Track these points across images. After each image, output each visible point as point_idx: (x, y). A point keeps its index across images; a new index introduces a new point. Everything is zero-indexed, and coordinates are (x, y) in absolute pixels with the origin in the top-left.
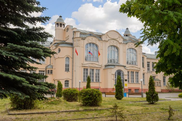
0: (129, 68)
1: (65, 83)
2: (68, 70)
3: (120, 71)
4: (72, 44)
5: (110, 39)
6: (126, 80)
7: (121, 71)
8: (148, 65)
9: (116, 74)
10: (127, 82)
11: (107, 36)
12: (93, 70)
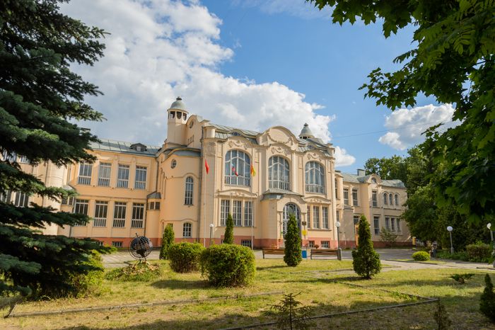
0: (308, 200)
1: (184, 229)
2: (191, 203)
3: (292, 205)
4: (198, 153)
5: (273, 143)
6: (304, 224)
7: (295, 206)
8: (346, 195)
9: (286, 212)
10: (306, 226)
11: (268, 138)
12: (240, 203)
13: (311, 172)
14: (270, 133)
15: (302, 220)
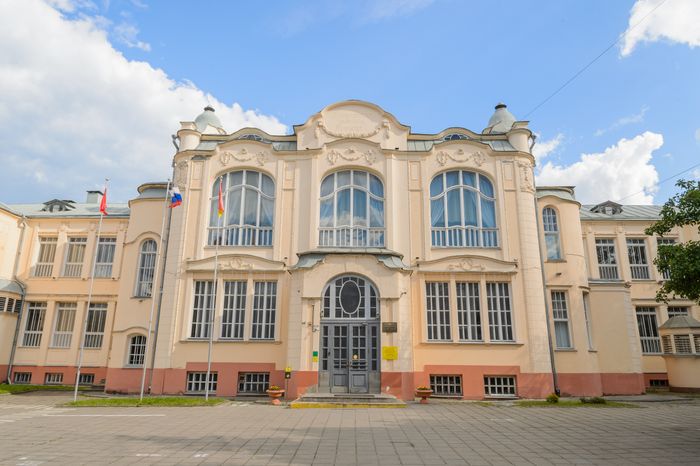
1: (133, 348)
2: (150, 294)
3: (355, 279)
5: (332, 140)
6: (389, 328)
7: (362, 283)
9: (332, 298)
11: (318, 132)
12: (243, 285)
13: (454, 194)
14: (323, 121)
15: (385, 318)
